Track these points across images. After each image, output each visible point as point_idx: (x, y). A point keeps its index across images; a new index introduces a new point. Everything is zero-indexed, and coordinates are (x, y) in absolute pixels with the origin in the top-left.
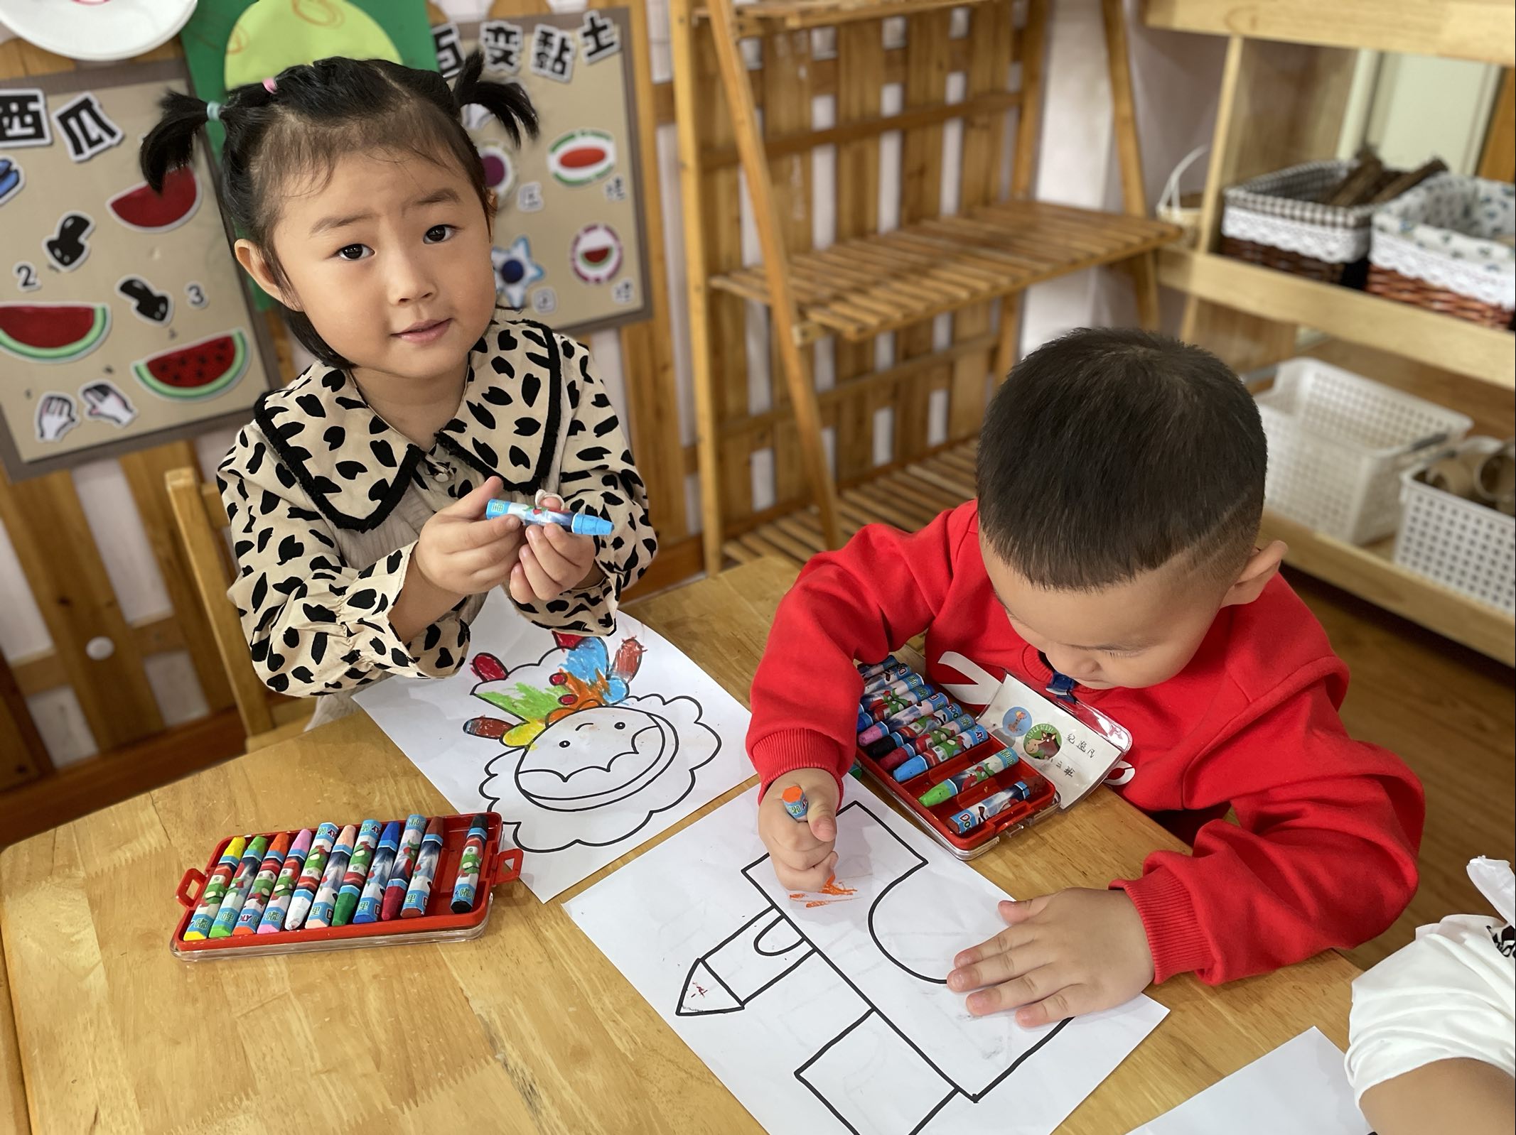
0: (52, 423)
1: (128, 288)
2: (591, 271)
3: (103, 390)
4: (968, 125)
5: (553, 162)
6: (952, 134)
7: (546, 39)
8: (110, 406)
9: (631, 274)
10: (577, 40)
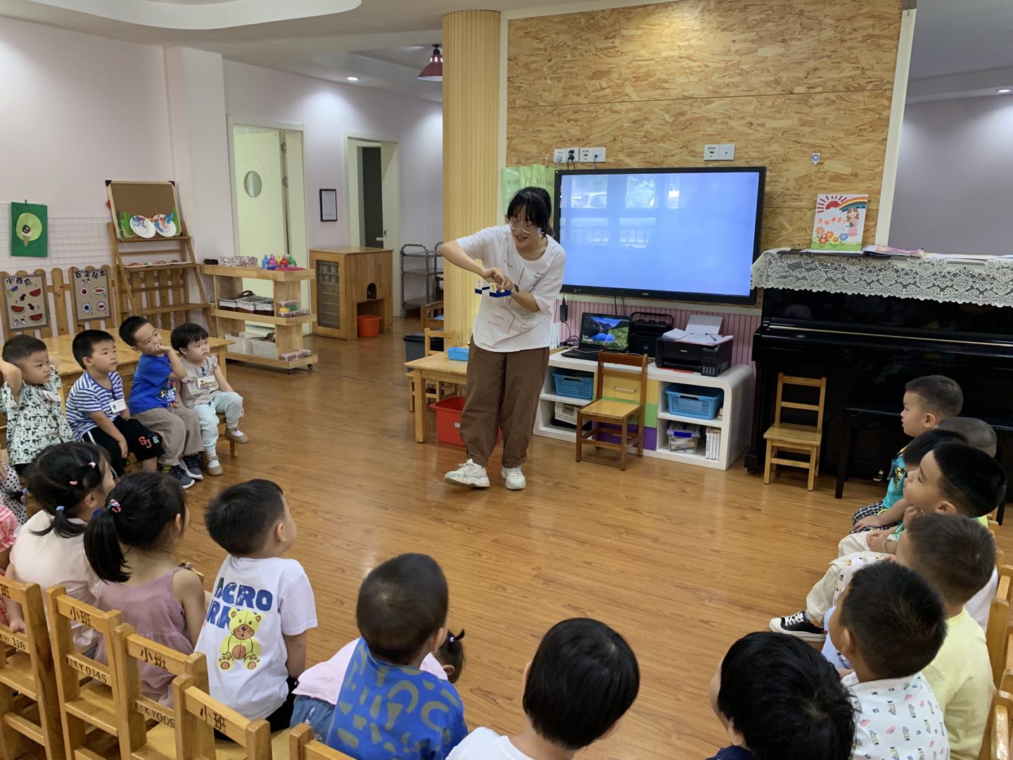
0: (16, 323)
1: (30, 305)
2: (100, 309)
3: (23, 320)
4: (173, 290)
5: (94, 291)
6: (170, 291)
7: (94, 273)
8: (24, 322)
9: (107, 310)
10: (99, 273)
